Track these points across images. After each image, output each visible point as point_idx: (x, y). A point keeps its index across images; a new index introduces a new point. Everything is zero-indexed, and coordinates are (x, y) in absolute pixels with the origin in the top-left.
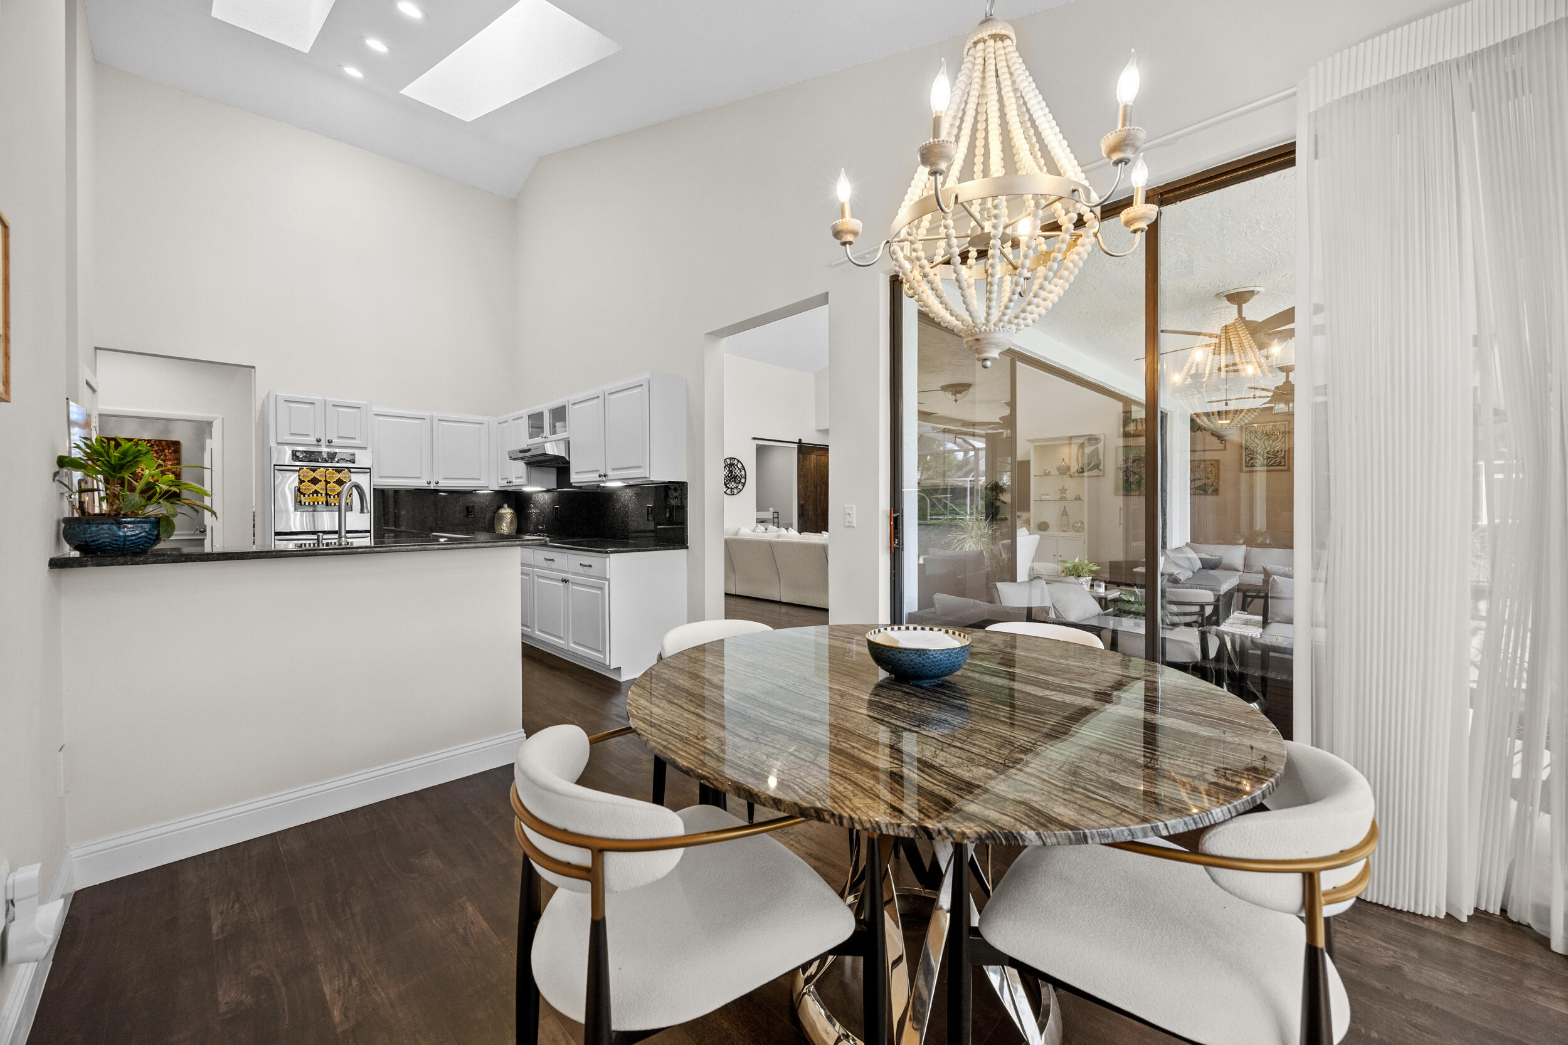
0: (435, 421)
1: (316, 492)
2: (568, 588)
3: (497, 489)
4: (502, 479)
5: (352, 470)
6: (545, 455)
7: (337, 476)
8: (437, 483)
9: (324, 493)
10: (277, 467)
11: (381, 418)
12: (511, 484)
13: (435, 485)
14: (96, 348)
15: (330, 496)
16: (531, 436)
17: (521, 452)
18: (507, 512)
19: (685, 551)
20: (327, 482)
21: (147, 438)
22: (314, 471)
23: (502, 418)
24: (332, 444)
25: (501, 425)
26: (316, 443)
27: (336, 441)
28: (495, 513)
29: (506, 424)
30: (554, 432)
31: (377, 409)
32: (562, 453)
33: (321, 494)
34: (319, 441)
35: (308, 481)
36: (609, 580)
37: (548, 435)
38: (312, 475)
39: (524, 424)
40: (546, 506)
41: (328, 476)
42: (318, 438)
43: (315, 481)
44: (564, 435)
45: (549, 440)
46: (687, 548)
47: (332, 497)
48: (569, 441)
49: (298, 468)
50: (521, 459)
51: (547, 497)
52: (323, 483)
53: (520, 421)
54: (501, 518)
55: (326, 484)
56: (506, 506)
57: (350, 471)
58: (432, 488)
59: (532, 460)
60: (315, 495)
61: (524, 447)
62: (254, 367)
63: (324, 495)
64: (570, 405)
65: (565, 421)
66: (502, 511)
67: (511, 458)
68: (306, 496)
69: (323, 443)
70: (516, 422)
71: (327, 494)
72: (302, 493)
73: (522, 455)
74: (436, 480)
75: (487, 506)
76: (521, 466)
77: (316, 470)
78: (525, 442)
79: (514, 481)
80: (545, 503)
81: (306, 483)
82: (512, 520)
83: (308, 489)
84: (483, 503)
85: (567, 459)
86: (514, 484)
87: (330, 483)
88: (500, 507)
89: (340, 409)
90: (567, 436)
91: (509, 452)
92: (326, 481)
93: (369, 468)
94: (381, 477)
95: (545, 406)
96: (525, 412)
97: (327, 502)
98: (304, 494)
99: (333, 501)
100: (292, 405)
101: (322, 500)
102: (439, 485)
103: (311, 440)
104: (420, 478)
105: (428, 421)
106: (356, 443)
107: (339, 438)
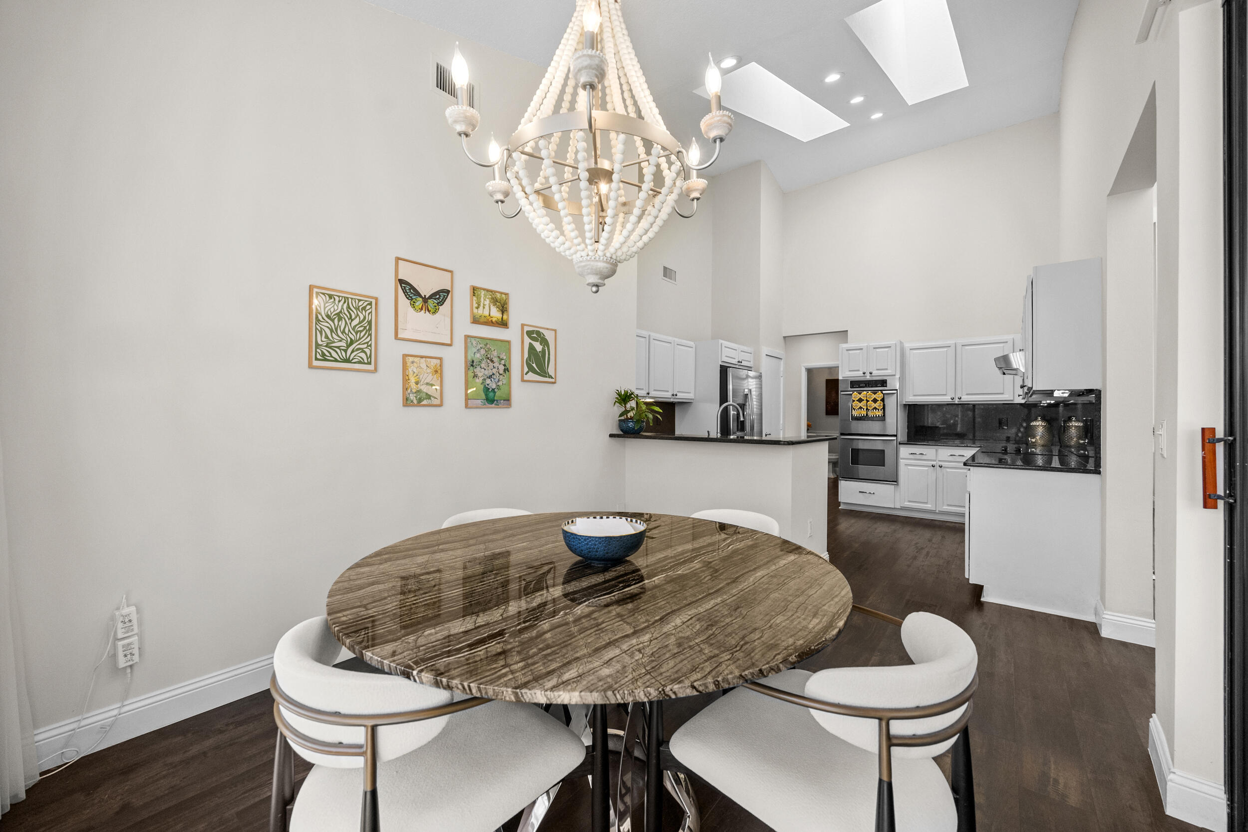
0: (959, 348)
1: (861, 408)
5: (885, 392)
7: (874, 396)
9: (865, 408)
11: (915, 351)
13: (958, 400)
20: (867, 401)
22: (860, 394)
24: (873, 375)
26: (863, 375)
27: (876, 373)
34: (864, 373)
38: (859, 396)
41: (868, 396)
42: (864, 371)
43: (860, 400)
47: (870, 411)
49: (851, 393)
52: (865, 401)
54: (1033, 430)
55: (867, 403)
57: (883, 392)
58: (957, 402)
60: (860, 410)
62: (848, 331)
63: (865, 410)
69: (867, 374)
71: (867, 409)
72: (853, 409)
74: (961, 397)
81: (856, 402)
82: (1044, 432)
83: (856, 406)
87: (869, 401)
89: (878, 350)
92: (867, 400)
93: (897, 390)
94: (914, 395)
97: (867, 415)
98: (855, 409)
99: (870, 414)
100: (850, 352)
101: (864, 413)
102: (961, 400)
103: (860, 374)
104: (946, 395)
105: (953, 348)
106: (889, 372)
107: (877, 370)
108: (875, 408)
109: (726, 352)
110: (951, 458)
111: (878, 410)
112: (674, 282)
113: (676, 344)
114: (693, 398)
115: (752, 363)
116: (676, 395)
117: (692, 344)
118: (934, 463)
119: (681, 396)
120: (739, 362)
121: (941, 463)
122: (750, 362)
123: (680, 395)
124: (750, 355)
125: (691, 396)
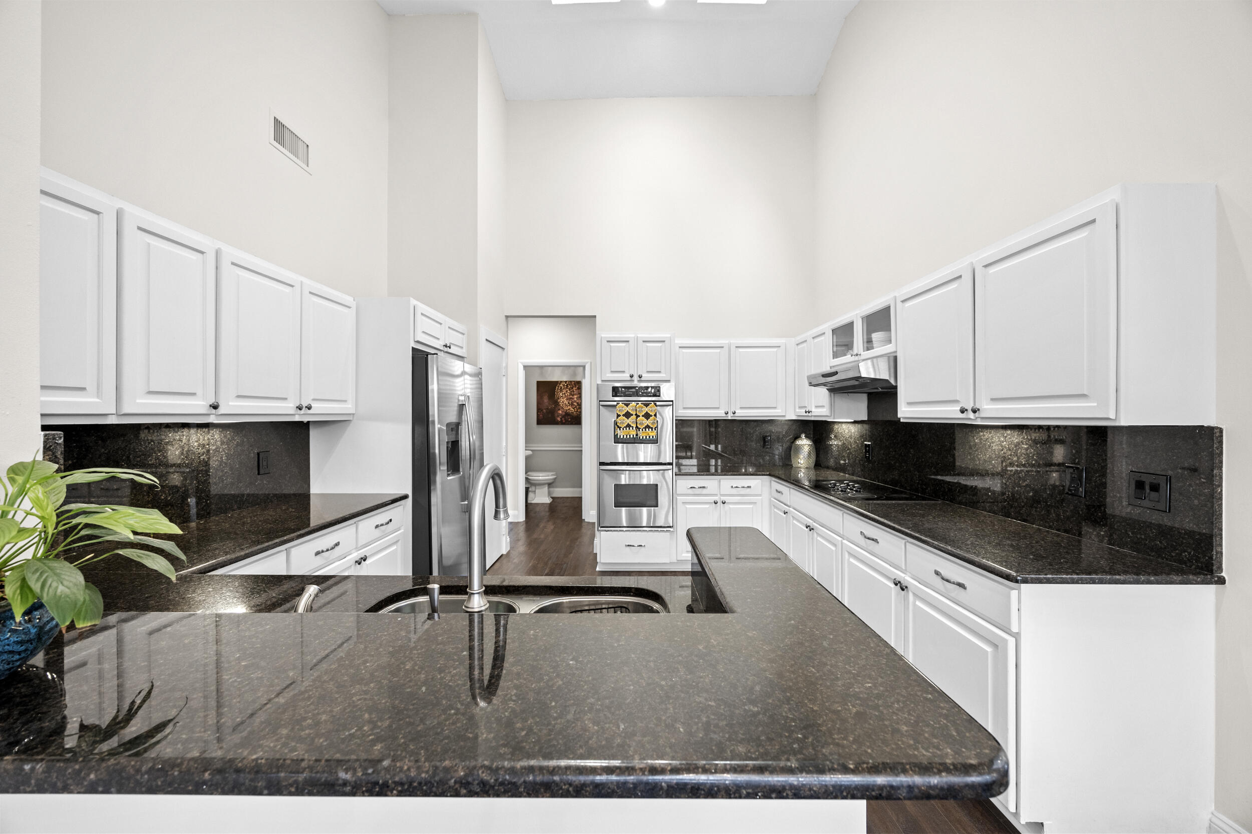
0: (733, 348)
1: (629, 426)
2: (906, 599)
3: (794, 418)
4: (800, 407)
5: (658, 403)
6: (858, 378)
7: (645, 410)
8: (734, 413)
10: (602, 403)
11: (684, 350)
12: (810, 414)
13: (732, 415)
14: (507, 317)
15: (639, 429)
16: (836, 355)
17: (824, 376)
18: (805, 443)
19: (1212, 588)
20: (637, 416)
21: (565, 380)
22: (627, 405)
23: (800, 338)
24: (642, 379)
25: (800, 346)
26: (629, 378)
27: (646, 376)
28: (793, 442)
29: (804, 345)
30: (869, 344)
31: (679, 341)
32: (884, 374)
33: (633, 427)
34: (632, 376)
35: (623, 415)
36: (1017, 636)
37: (861, 351)
38: (626, 409)
39: (827, 341)
40: (852, 440)
41: (638, 409)
42: (632, 373)
43: (628, 415)
44: (889, 349)
45: (863, 357)
46: (1222, 581)
47: (641, 430)
48: (895, 358)
49: (615, 403)
50: (824, 384)
51: (854, 430)
52: (634, 417)
53: (822, 338)
54: (798, 449)
55: (637, 418)
56: (803, 436)
57: (655, 404)
58: (730, 418)
59: (837, 386)
60: (628, 428)
61: (827, 369)
62: (595, 317)
63: (634, 428)
64: (899, 304)
65: (890, 330)
66: (799, 442)
67: (811, 384)
68: (622, 429)
69: (636, 378)
70: (816, 340)
71: (637, 427)
72: (618, 427)
73: (824, 380)
74: (733, 410)
75: (783, 435)
76: (823, 392)
77: (629, 404)
78: (828, 363)
79: (813, 410)
80: (851, 437)
81: (622, 417)
82: (809, 453)
83: (623, 423)
84: (780, 432)
85: (893, 382)
86: (813, 414)
87: (639, 416)
88: (797, 437)
89: (649, 344)
90: (893, 350)
91: (809, 377)
92: (636, 414)
93: (672, 401)
94: (684, 408)
95: (855, 314)
96: (827, 327)
97: (637, 435)
98: (620, 428)
99: (642, 434)
100: (612, 344)
101: (633, 433)
102: (736, 415)
103: (626, 376)
104: (718, 408)
105: (726, 349)
106: (662, 376)
107: (648, 372)
108: (648, 427)
109: (423, 324)
110: (734, 491)
111: (652, 428)
112: (304, 166)
113: (306, 292)
114: (353, 411)
115: (464, 350)
116: (309, 408)
117: (348, 299)
118: (716, 498)
119: (321, 410)
120: (446, 346)
121: (723, 498)
122: (462, 348)
123: (317, 408)
124: (461, 335)
125: (348, 408)
